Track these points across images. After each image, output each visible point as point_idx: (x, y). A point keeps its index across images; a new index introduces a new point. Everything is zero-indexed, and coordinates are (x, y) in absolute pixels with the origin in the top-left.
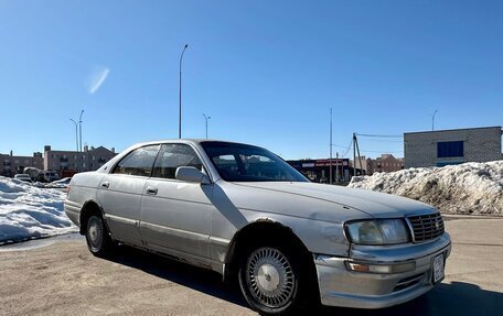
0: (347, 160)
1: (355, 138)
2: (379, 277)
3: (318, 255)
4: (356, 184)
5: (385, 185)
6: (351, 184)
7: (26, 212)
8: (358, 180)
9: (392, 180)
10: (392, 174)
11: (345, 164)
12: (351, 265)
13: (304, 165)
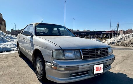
0: (116, 31)
1: (118, 24)
2: (60, 72)
3: (47, 61)
4: (114, 38)
5: (123, 39)
6: (112, 38)
7: (13, 44)
8: (114, 37)
9: (126, 37)
10: (126, 35)
11: (115, 32)
12: (52, 66)
13: (102, 33)
